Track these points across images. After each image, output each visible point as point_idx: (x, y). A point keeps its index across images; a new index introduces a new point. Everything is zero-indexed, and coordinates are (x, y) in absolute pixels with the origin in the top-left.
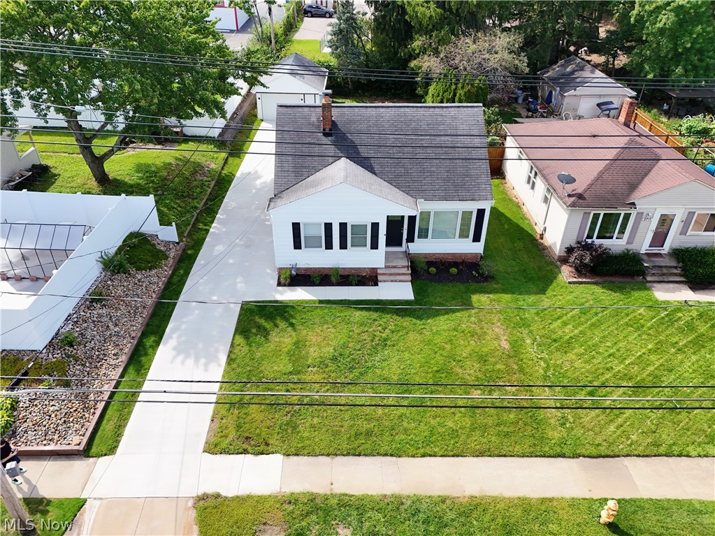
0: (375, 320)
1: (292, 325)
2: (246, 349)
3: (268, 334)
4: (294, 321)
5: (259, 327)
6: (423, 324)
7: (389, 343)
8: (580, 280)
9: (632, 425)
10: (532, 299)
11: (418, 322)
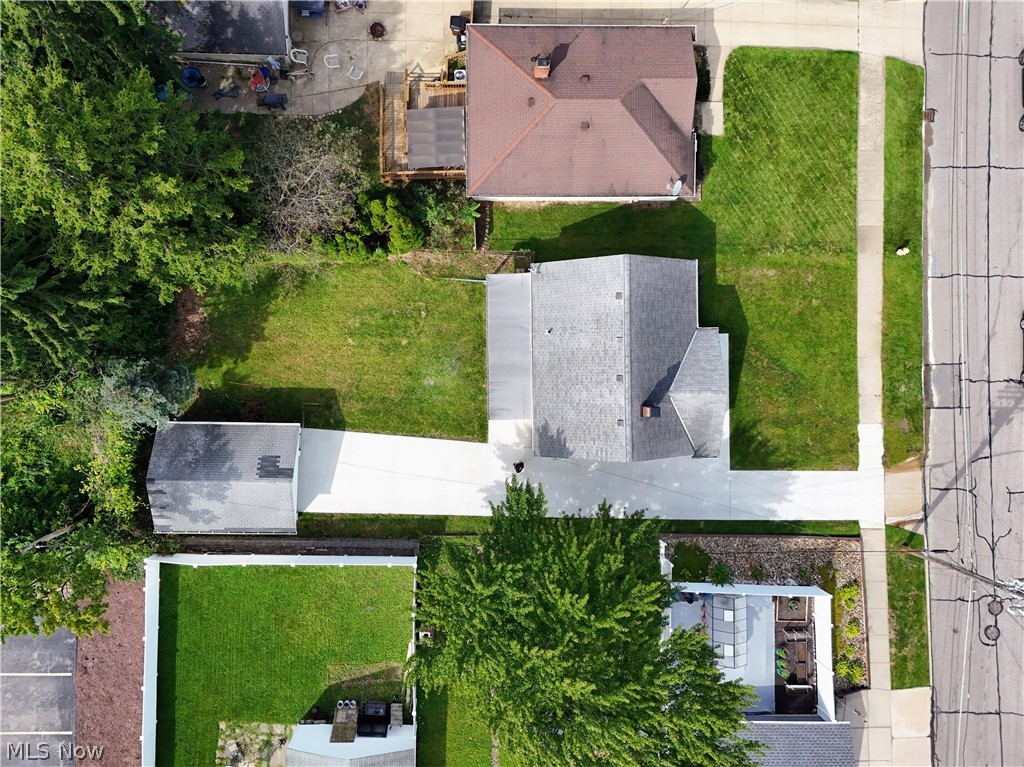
0: (750, 365)
6: (753, 330)
7: (774, 357)
10: (720, 238)
11: (751, 333)
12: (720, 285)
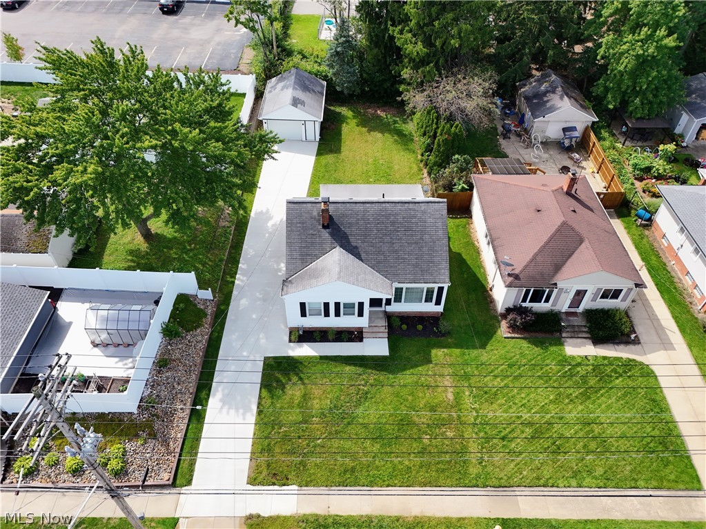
0: (360, 375)
1: (301, 379)
2: (269, 401)
3: (284, 387)
4: (302, 375)
5: (278, 381)
6: (394, 378)
7: (369, 396)
8: (513, 335)
9: (525, 464)
10: (474, 353)
11: (391, 376)
12: (430, 352)
